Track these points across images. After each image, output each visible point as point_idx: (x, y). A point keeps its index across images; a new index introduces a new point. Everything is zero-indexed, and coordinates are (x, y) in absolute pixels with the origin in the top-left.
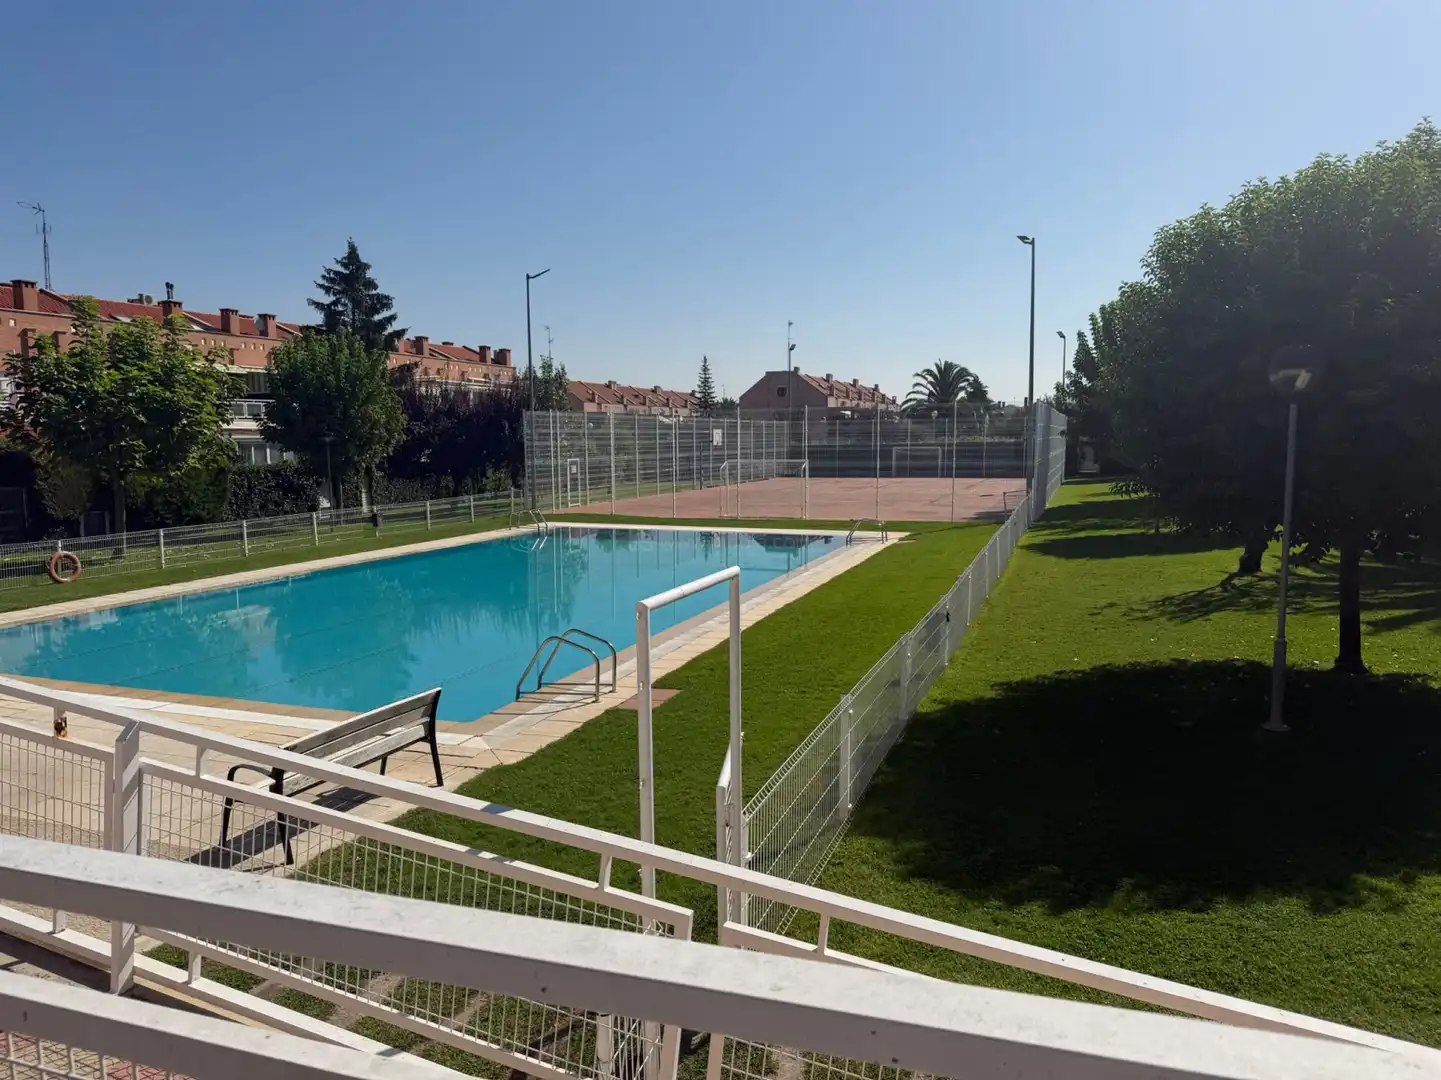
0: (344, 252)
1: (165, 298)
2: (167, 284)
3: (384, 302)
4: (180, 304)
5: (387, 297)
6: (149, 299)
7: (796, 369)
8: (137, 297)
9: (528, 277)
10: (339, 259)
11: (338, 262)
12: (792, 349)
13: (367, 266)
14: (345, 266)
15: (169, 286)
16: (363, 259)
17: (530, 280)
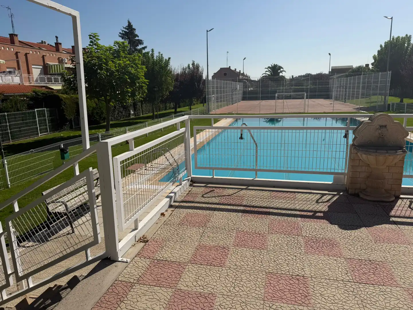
0: (127, 24)
1: (56, 42)
2: (56, 37)
3: (140, 42)
4: (61, 44)
5: (141, 40)
6: (45, 43)
7: (230, 67)
8: (41, 42)
9: (207, 31)
10: (125, 27)
11: (124, 28)
12: (244, 59)
13: (135, 29)
14: (127, 29)
15: (57, 37)
16: (134, 27)
17: (208, 32)
